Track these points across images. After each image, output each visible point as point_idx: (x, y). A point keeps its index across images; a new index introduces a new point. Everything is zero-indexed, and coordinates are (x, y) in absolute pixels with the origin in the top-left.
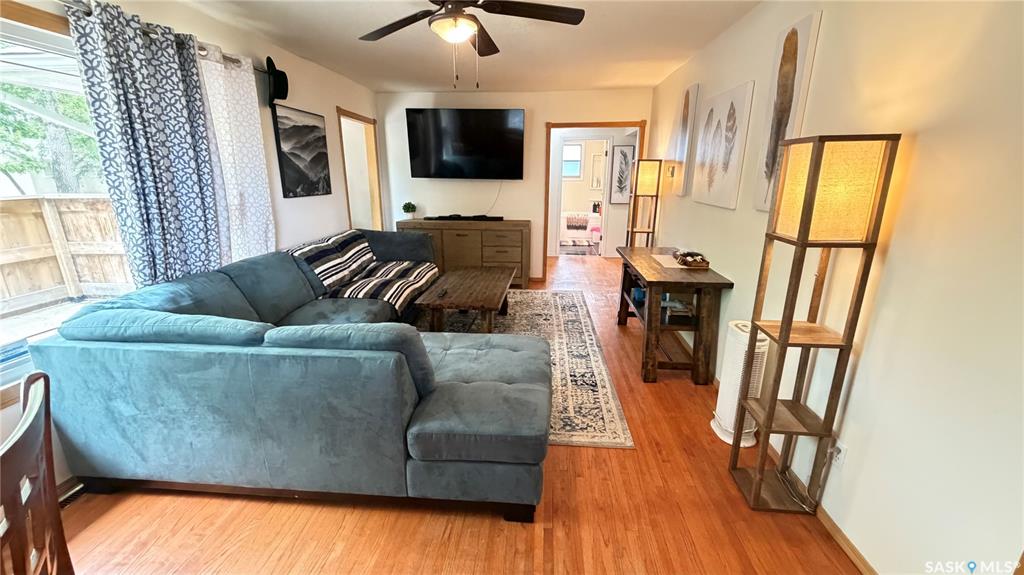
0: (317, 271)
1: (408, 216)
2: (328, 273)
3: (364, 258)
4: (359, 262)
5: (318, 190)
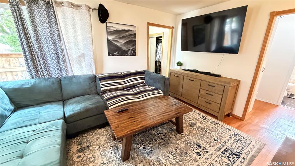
0: (100, 84)
2: (107, 85)
3: (136, 82)
4: (132, 83)
5: (127, 54)
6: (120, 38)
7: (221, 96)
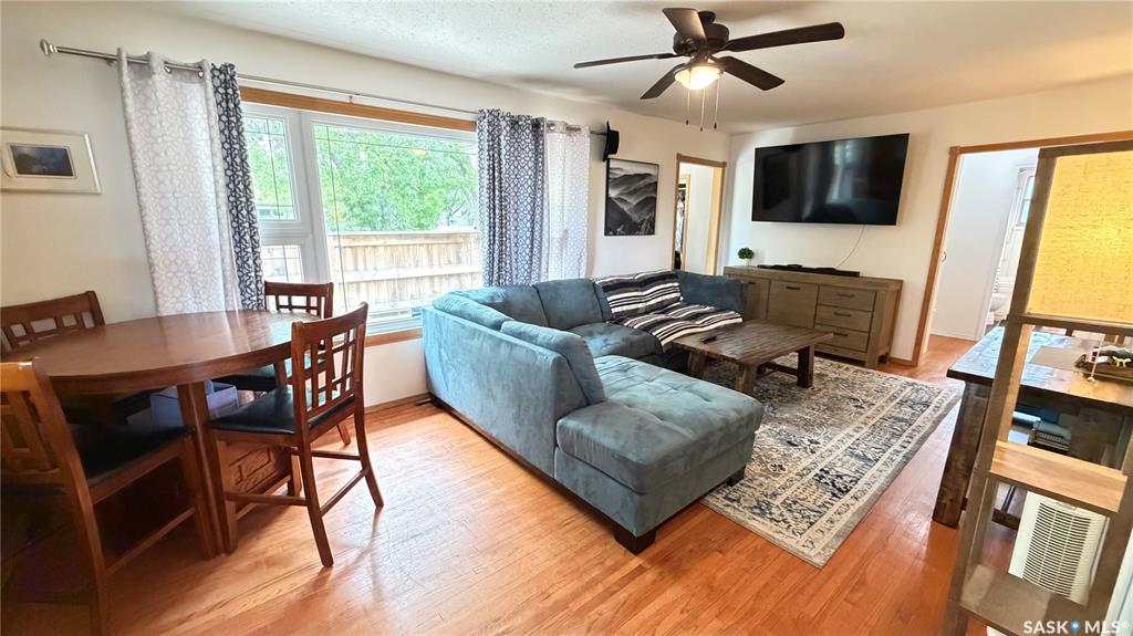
0: (609, 299)
1: (743, 263)
2: (620, 303)
3: (667, 297)
4: (660, 299)
5: (639, 230)
6: (630, 194)
7: (870, 315)
